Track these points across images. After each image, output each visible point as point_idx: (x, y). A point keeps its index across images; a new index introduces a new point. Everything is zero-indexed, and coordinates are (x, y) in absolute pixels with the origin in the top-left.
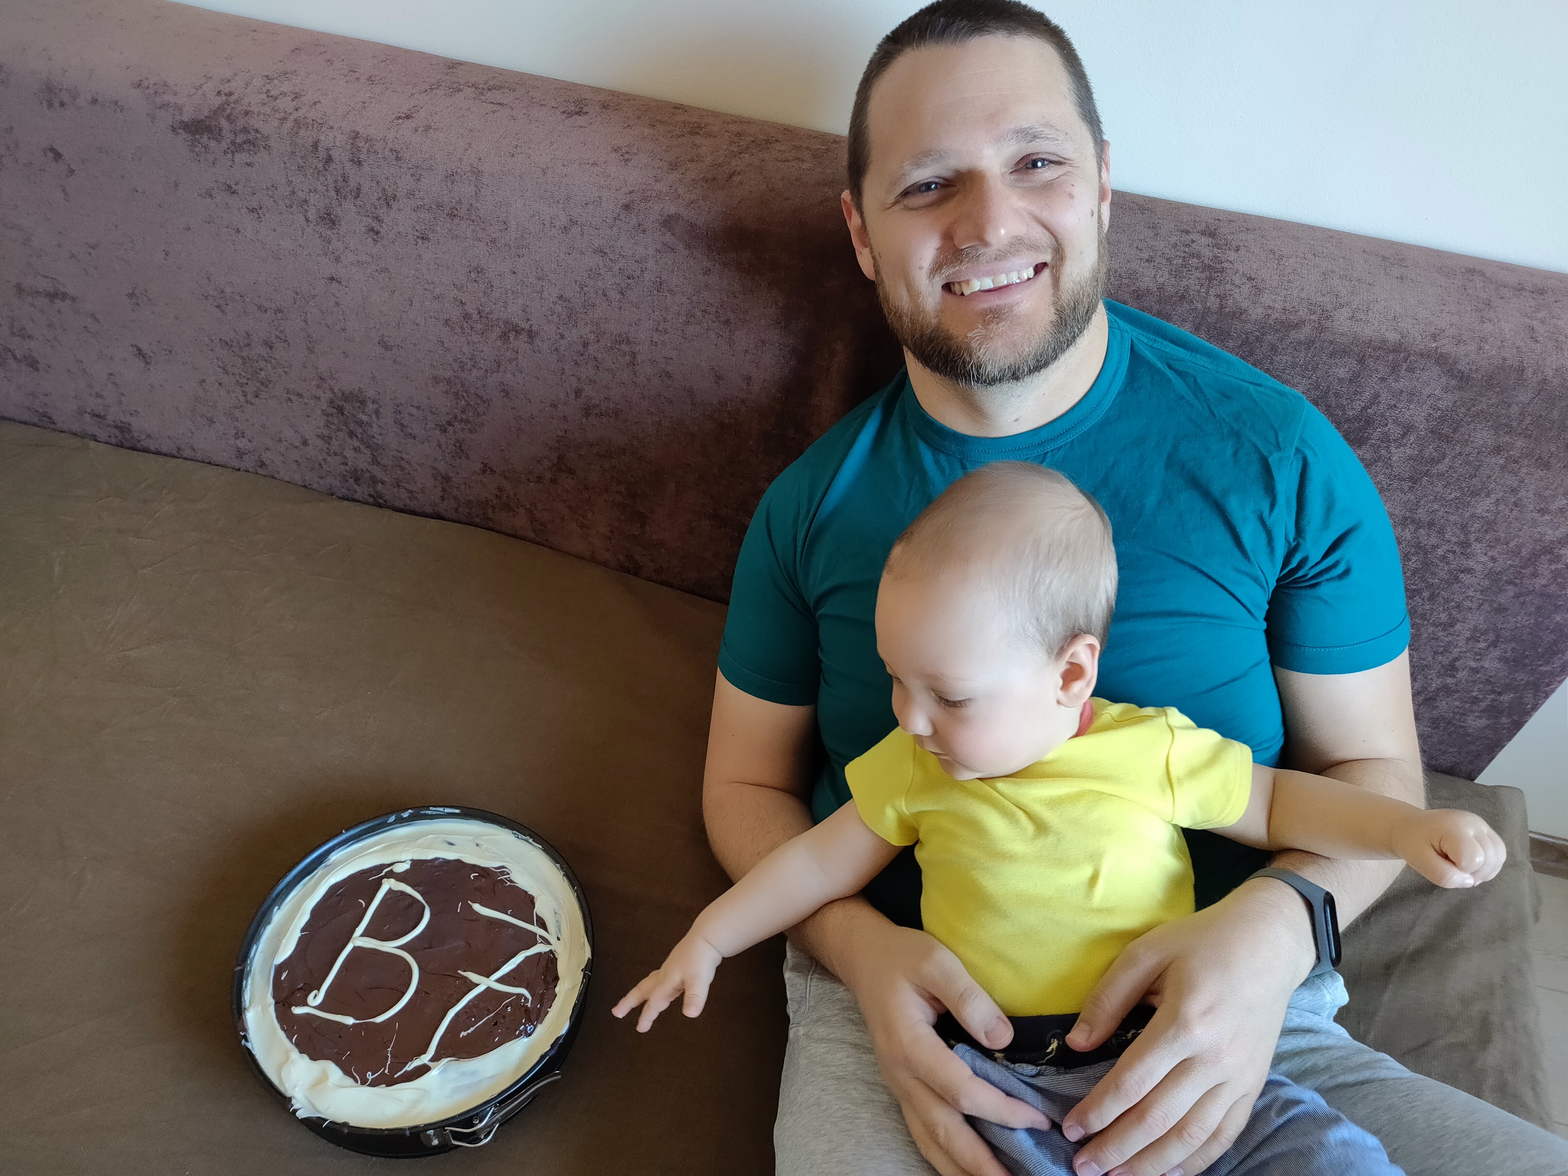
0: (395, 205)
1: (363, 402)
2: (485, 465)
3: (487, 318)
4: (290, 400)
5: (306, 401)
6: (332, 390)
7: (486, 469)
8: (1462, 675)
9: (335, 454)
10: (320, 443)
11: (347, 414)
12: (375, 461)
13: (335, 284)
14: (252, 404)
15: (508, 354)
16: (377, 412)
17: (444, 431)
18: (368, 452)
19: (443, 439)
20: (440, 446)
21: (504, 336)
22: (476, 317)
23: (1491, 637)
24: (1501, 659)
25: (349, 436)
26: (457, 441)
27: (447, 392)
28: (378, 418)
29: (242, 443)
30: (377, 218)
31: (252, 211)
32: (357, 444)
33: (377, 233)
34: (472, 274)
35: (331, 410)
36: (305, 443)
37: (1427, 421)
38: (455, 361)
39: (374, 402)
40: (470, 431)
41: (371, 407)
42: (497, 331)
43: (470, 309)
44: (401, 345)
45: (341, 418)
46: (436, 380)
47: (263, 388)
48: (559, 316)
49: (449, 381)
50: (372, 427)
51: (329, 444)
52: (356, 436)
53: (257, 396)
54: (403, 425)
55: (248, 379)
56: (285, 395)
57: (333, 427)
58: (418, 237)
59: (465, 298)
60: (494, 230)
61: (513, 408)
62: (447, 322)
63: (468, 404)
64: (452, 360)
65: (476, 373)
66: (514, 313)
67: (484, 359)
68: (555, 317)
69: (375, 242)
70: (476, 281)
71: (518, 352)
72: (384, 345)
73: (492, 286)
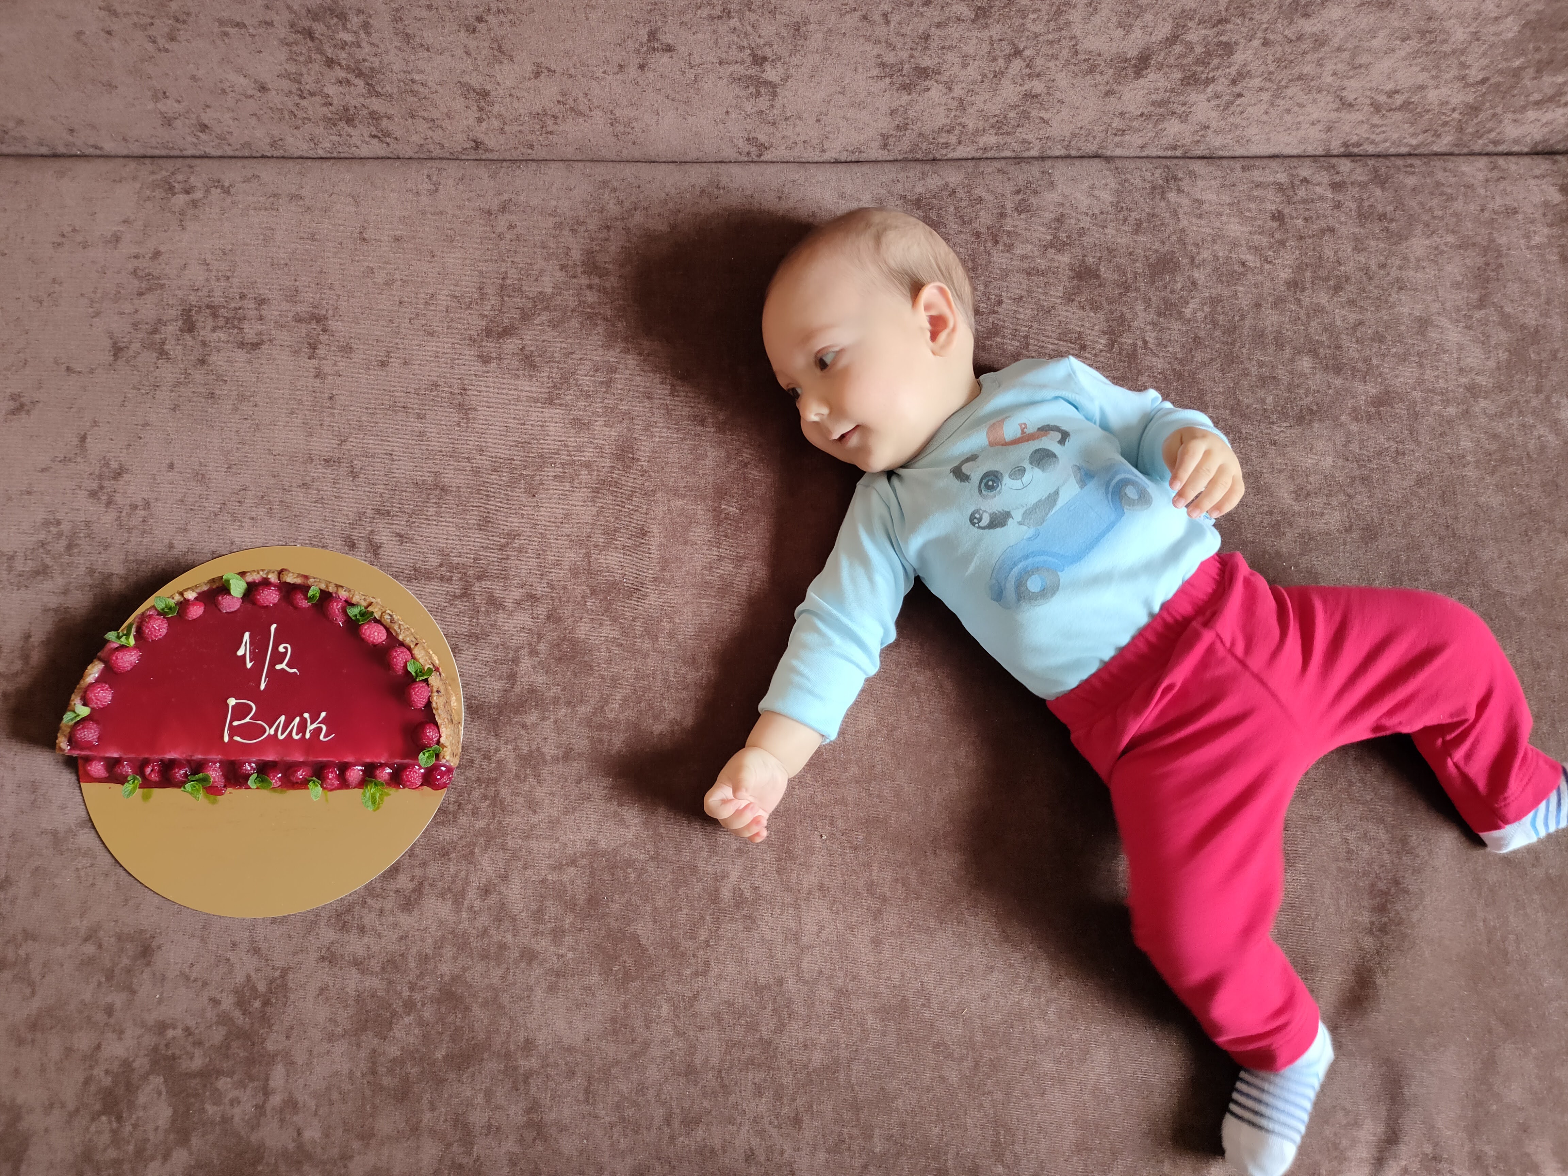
1: (341, 16)
4: (226, 34)
5: (251, 31)
6: (289, 7)
9: (312, 94)
10: (285, 84)
11: (320, 36)
12: (373, 92)
14: (167, 50)
16: (366, 26)
17: (472, 31)
18: (360, 83)
20: (468, 53)
25: (329, 66)
26: (494, 40)
28: (369, 34)
29: (169, 106)
32: (342, 74)
35: (292, 37)
36: (263, 88)
39: (360, 11)
40: (512, 23)
41: (355, 21)
45: (310, 44)
47: (179, 26)
50: (360, 47)
51: (300, 83)
52: (339, 64)
53: (173, 39)
54: (407, 35)
55: (152, 17)
56: (216, 30)
57: (302, 59)
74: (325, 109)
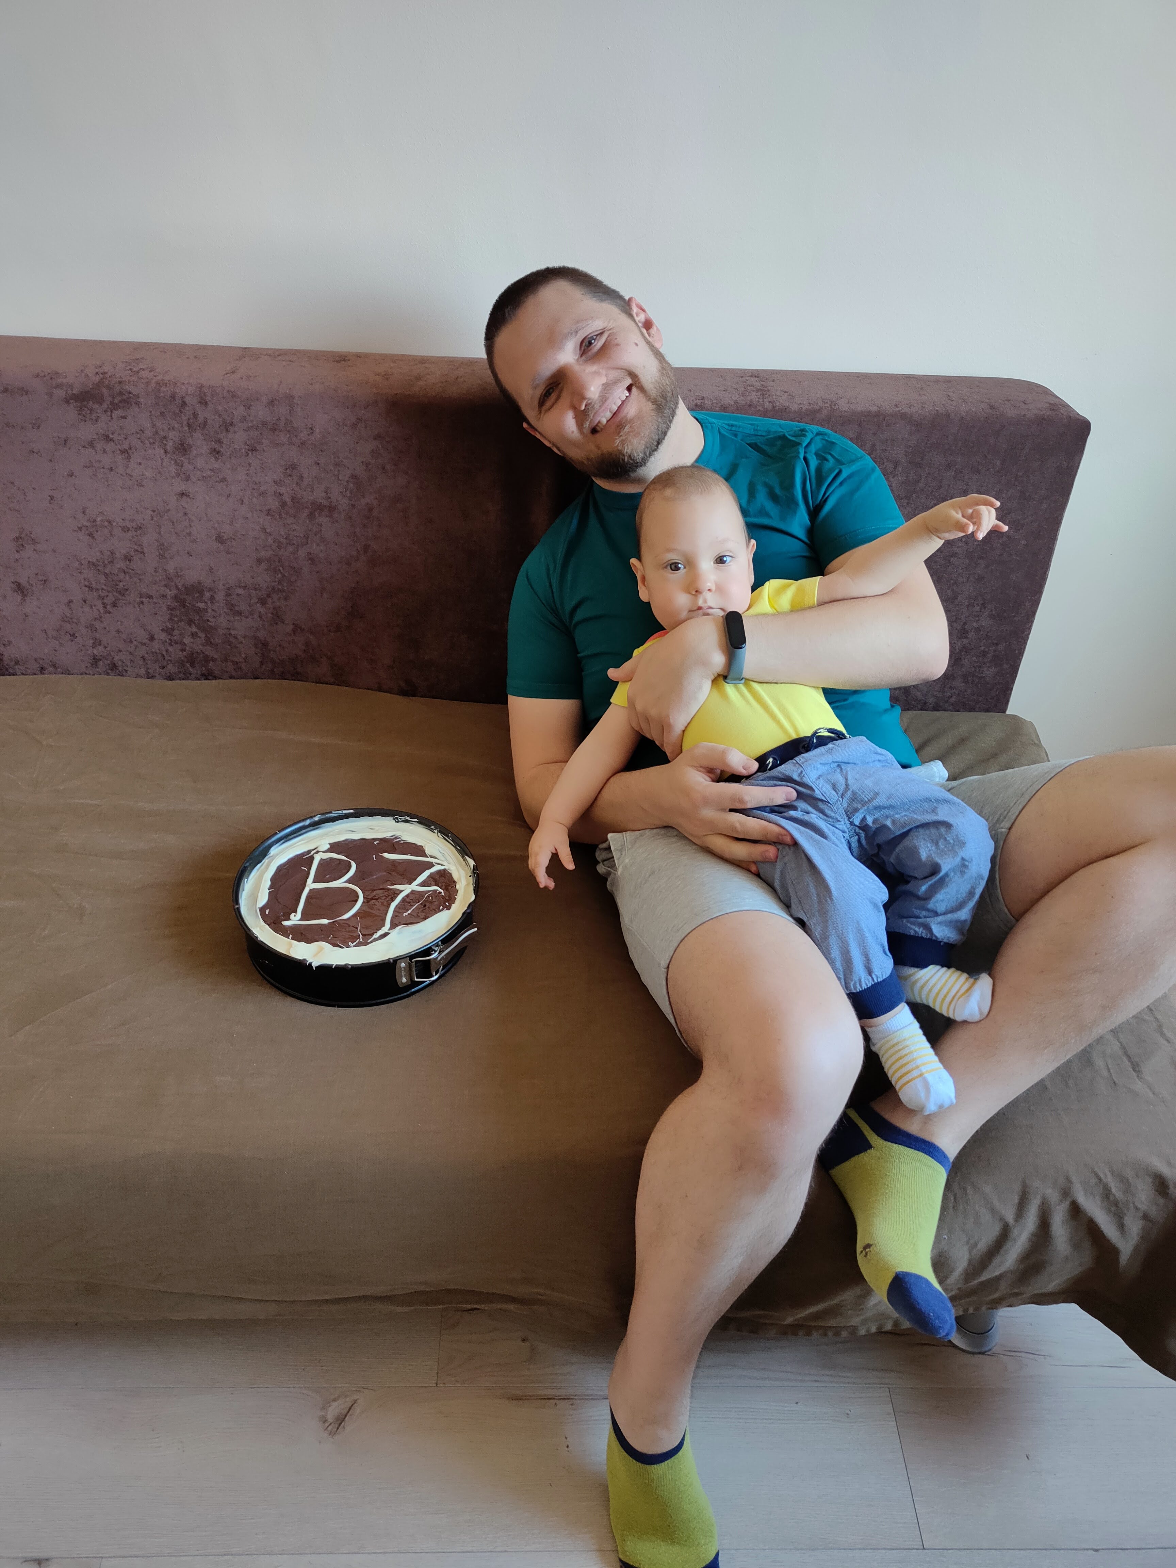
0: (231, 429)
1: (201, 593)
2: (295, 625)
3: (299, 503)
4: (142, 603)
5: (155, 600)
6: (177, 587)
7: (297, 629)
8: (971, 635)
9: (176, 643)
10: (164, 636)
11: (188, 605)
12: (208, 642)
13: (185, 497)
14: (110, 613)
15: (315, 529)
16: (212, 598)
17: (264, 603)
18: (202, 635)
19: (263, 610)
20: (260, 617)
21: (311, 516)
22: (290, 503)
23: (981, 601)
24: (992, 617)
25: (188, 624)
26: (274, 609)
28: (212, 603)
29: (98, 651)
30: (220, 442)
31: (123, 452)
32: (194, 629)
33: (219, 452)
34: (288, 471)
35: (175, 605)
36: (152, 638)
37: (906, 456)
38: (274, 542)
40: (286, 599)
41: (207, 595)
42: (306, 512)
43: (287, 498)
44: (233, 537)
45: (183, 610)
46: (259, 561)
47: (120, 597)
48: (351, 491)
49: (269, 560)
50: (207, 612)
51: (171, 635)
52: (194, 623)
53: (114, 605)
54: (232, 605)
55: (108, 592)
56: (138, 600)
57: (176, 619)
58: (249, 450)
59: (283, 490)
60: (303, 435)
61: (318, 572)
62: (269, 512)
63: (284, 576)
64: (272, 542)
65: (290, 549)
66: (318, 495)
67: (296, 536)
68: (348, 492)
69: (217, 459)
70: (290, 476)
71: (321, 526)
72: (220, 539)
73: (303, 478)
74: (181, 653)
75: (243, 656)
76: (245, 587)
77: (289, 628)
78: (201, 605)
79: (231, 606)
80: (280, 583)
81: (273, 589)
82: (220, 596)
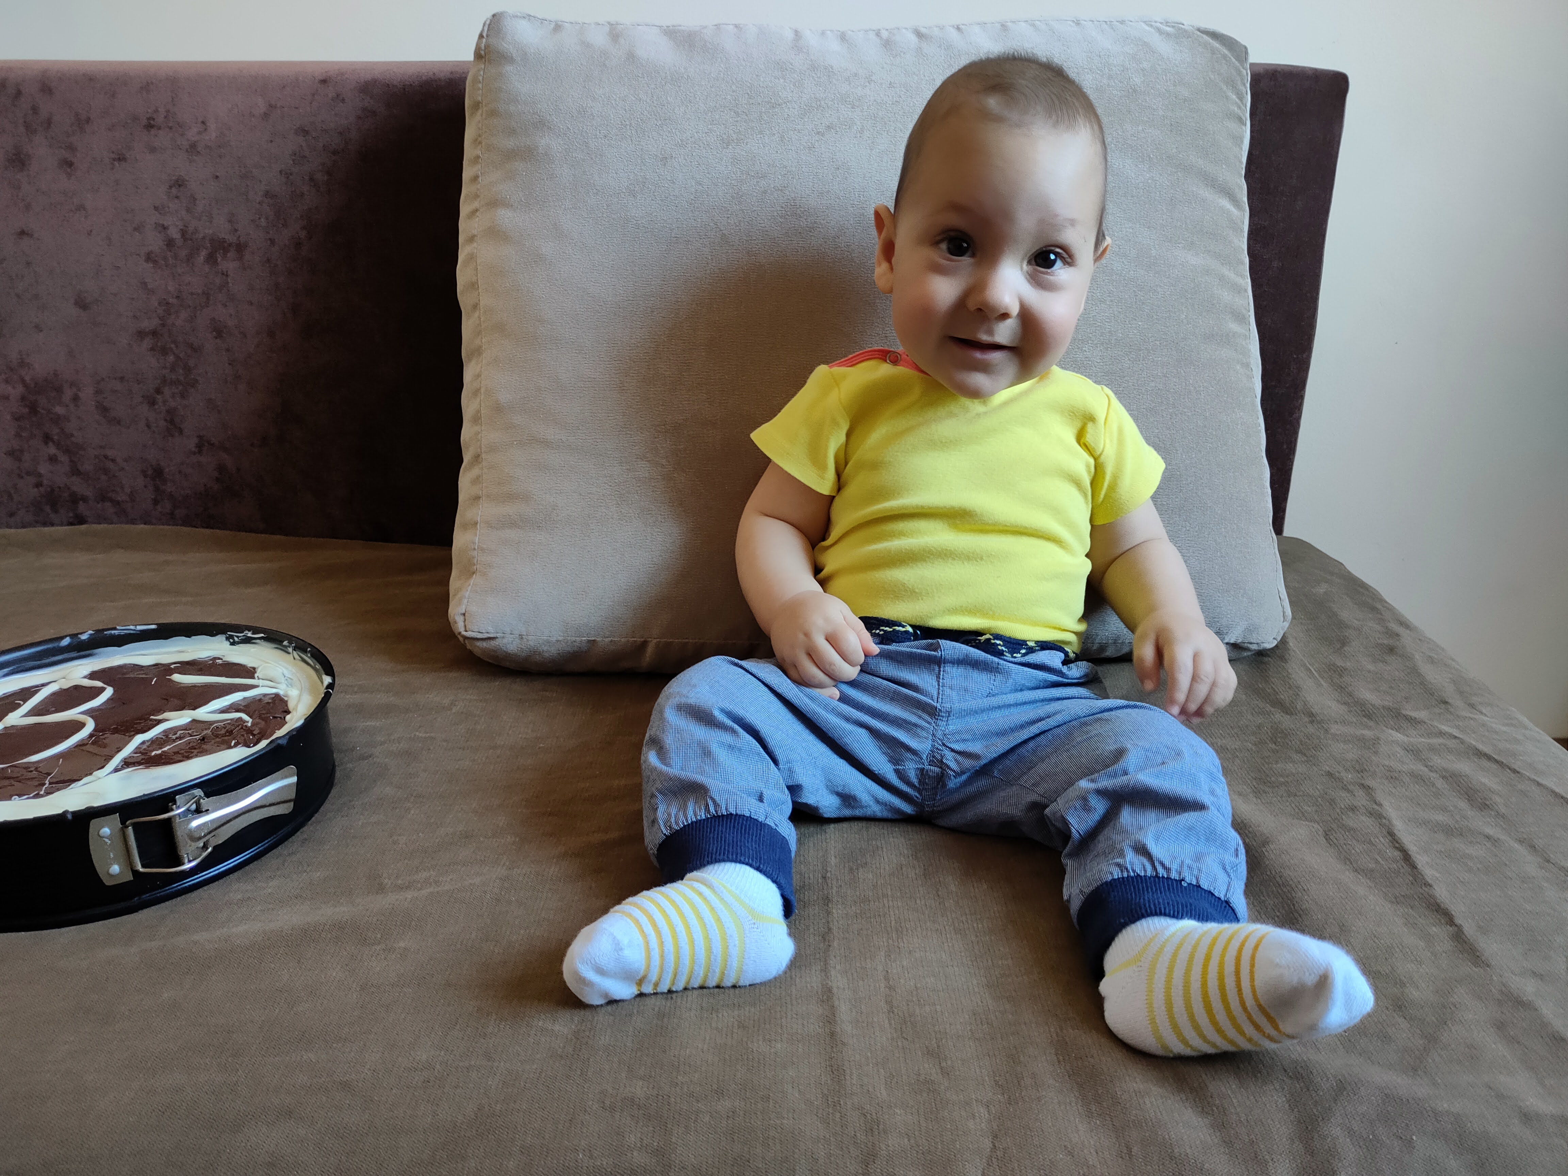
0: (89, 129)
1: (59, 390)
2: (200, 437)
3: (191, 240)
6: (23, 381)
7: (203, 444)
9: (28, 473)
10: (8, 463)
11: (43, 411)
12: (75, 471)
13: (25, 238)
15: (218, 281)
16: (76, 399)
17: (152, 403)
18: (64, 458)
19: (151, 415)
20: (148, 426)
21: (211, 259)
22: (179, 242)
25: (44, 442)
26: (168, 411)
27: (152, 349)
28: (77, 406)
30: (71, 148)
32: (52, 450)
33: (70, 164)
34: (174, 190)
35: (21, 412)
38: (159, 304)
40: (183, 396)
41: (68, 394)
42: (203, 253)
43: (174, 233)
44: (100, 299)
45: (34, 418)
46: (141, 334)
48: (267, 219)
49: (154, 333)
50: (70, 421)
51: (20, 460)
52: (52, 440)
54: (105, 408)
57: (25, 435)
58: (114, 160)
59: (168, 221)
60: (192, 134)
61: (228, 350)
62: (149, 258)
63: (178, 358)
64: (156, 304)
65: (184, 315)
66: (220, 227)
67: (192, 294)
68: (262, 220)
69: (69, 175)
70: (177, 197)
71: (227, 276)
72: (82, 304)
73: (195, 199)
74: (36, 490)
75: (128, 490)
76: (122, 379)
77: (192, 443)
78: (59, 410)
79: (103, 410)
80: (173, 369)
81: (164, 380)
82: (87, 393)
